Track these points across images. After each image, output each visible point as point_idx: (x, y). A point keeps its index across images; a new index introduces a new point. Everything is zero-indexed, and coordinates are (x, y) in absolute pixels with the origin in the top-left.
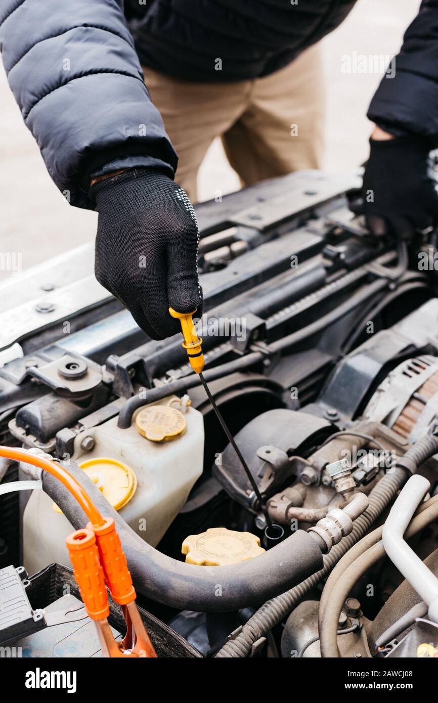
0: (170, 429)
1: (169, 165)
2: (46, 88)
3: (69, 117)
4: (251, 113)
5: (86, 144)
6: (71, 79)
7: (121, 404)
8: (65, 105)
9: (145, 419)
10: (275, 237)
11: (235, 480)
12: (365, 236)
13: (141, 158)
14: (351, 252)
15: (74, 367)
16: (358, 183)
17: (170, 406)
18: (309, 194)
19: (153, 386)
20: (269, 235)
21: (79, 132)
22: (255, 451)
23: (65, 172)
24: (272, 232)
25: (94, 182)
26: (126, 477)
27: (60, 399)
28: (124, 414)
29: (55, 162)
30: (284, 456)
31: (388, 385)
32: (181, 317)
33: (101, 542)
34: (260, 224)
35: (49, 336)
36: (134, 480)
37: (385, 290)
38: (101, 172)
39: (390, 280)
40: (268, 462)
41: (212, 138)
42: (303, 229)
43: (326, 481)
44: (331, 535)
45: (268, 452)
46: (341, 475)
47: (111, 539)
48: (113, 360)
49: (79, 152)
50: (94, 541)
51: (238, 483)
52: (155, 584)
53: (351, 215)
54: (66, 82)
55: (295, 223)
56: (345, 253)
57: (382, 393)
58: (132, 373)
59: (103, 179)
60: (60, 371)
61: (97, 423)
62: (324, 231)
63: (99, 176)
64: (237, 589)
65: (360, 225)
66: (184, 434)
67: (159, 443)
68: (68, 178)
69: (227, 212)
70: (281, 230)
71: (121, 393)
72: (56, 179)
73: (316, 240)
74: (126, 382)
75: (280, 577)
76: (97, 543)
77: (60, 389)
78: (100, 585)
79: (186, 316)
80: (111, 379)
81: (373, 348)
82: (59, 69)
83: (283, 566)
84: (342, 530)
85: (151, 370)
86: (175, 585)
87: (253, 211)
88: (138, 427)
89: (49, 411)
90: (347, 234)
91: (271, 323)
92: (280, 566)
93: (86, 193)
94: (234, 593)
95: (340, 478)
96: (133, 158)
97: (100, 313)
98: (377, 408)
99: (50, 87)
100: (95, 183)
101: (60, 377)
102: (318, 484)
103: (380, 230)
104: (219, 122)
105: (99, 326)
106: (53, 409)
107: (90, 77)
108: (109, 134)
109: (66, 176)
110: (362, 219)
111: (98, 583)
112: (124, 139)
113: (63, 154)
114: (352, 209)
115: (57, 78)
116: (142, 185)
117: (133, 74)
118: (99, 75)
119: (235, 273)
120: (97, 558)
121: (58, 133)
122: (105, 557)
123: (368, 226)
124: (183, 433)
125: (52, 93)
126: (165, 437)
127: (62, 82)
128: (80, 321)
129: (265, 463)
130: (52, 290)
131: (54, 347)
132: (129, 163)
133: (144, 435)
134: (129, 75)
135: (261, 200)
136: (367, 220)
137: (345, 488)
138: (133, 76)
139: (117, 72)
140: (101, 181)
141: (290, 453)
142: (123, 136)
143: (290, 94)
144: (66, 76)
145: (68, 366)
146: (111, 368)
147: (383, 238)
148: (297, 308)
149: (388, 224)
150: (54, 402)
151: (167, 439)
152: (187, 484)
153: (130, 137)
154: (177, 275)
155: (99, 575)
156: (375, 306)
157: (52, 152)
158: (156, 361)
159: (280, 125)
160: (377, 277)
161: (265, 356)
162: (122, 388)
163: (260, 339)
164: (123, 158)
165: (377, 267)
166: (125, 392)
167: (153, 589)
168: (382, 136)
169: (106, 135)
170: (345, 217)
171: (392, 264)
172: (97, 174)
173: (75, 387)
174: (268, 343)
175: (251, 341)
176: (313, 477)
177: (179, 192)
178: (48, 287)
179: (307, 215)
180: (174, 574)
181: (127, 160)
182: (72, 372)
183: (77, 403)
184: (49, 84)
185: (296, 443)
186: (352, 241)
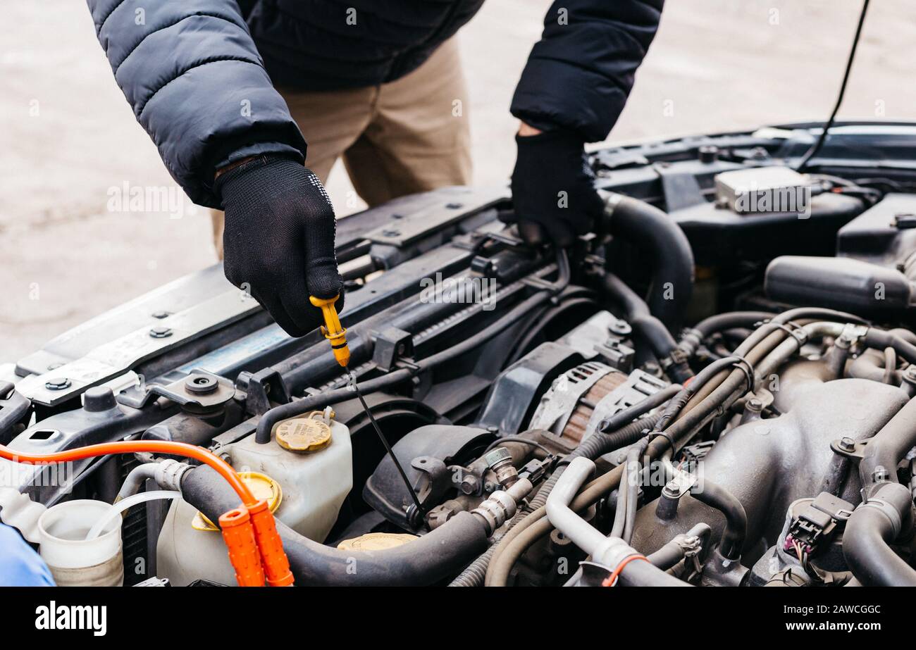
0: (314, 438)
1: (298, 151)
2: (161, 80)
3: (189, 106)
4: (379, 124)
5: (210, 132)
6: (188, 68)
7: (257, 422)
8: (185, 94)
9: (286, 431)
10: (417, 254)
11: (389, 499)
12: (519, 245)
13: (269, 144)
14: (505, 264)
15: (204, 382)
16: (508, 194)
17: (312, 418)
18: (451, 207)
19: (291, 401)
20: (409, 253)
21: (201, 121)
22: (410, 461)
23: (187, 165)
24: (413, 248)
25: (218, 174)
26: (270, 489)
27: (189, 417)
28: (262, 429)
29: (176, 156)
30: (441, 464)
31: (552, 393)
32: (324, 305)
33: (255, 521)
34: (397, 240)
35: (167, 361)
36: (279, 490)
37: (546, 304)
38: (227, 162)
39: (552, 293)
40: (424, 471)
41: (335, 157)
42: (449, 245)
43: (489, 487)
44: (493, 515)
45: (423, 462)
46: (501, 464)
47: (266, 517)
48: (245, 377)
49: (202, 141)
50: (249, 517)
51: (393, 502)
52: (312, 570)
53: (502, 225)
54: (183, 72)
55: (439, 238)
56: (496, 265)
57: (547, 403)
58: (266, 389)
59: (229, 169)
60: (189, 386)
61: (233, 439)
62: (472, 245)
63: (226, 166)
64: (399, 568)
65: (513, 234)
66: (330, 445)
67: (303, 454)
68: (190, 171)
69: (359, 230)
70: (422, 247)
71: (257, 411)
72: (178, 174)
73: (464, 255)
74: (261, 397)
75: (442, 555)
76: (251, 521)
77: (189, 404)
78: (257, 564)
79: (328, 304)
80: (243, 396)
81: (533, 358)
82: (174, 58)
83: (445, 544)
84: (505, 510)
85: (288, 387)
86: (335, 569)
87: (389, 227)
88: (279, 440)
89: (179, 429)
90: (499, 247)
91: (417, 340)
92: (442, 544)
93: (209, 187)
94: (396, 572)
95: (501, 467)
96: (260, 145)
97: (223, 338)
98: (543, 418)
99: (166, 79)
100: (220, 175)
101: (189, 393)
102: (480, 494)
103: (535, 237)
104: (342, 136)
105: (222, 351)
106: (183, 427)
107: (208, 65)
108: (234, 120)
109: (188, 168)
110: (514, 227)
111: (255, 562)
112: (250, 125)
113: (184, 146)
114: (502, 219)
115: (173, 68)
116: (272, 172)
117: (253, 60)
118: (218, 62)
119: (373, 292)
120: (252, 536)
121: (177, 125)
122: (260, 537)
123: (521, 234)
124: (329, 442)
125: (168, 84)
126: (309, 447)
127: (178, 72)
128: (202, 346)
129: (422, 473)
130: (165, 316)
131: (176, 373)
132: (256, 150)
133: (286, 447)
134: (250, 61)
135: (398, 217)
136: (519, 228)
137: (506, 476)
138: (254, 63)
139: (236, 59)
140: (227, 171)
141: (448, 461)
142: (249, 121)
143: (422, 102)
144: (183, 64)
145: (197, 381)
146: (242, 386)
147: (538, 246)
148: (446, 325)
149: (544, 230)
150: (183, 421)
151: (311, 449)
152: (337, 499)
153: (256, 122)
154: (315, 261)
155: (255, 553)
156: (536, 322)
157: (172, 145)
158: (292, 379)
159: (413, 138)
160: (536, 290)
161: (414, 373)
162: (257, 405)
163: (406, 355)
164: (249, 145)
165: (536, 279)
166: (261, 408)
167: (311, 576)
168: (529, 131)
169: (231, 122)
170: (496, 229)
171: (553, 277)
172: (222, 164)
173: (206, 401)
174: (416, 360)
175: (396, 358)
176: (475, 484)
177: (312, 177)
178: (161, 314)
179: (452, 229)
180: (332, 558)
181: (254, 147)
182: (201, 386)
183: (208, 421)
184: (165, 76)
185: (453, 452)
186: (506, 252)
